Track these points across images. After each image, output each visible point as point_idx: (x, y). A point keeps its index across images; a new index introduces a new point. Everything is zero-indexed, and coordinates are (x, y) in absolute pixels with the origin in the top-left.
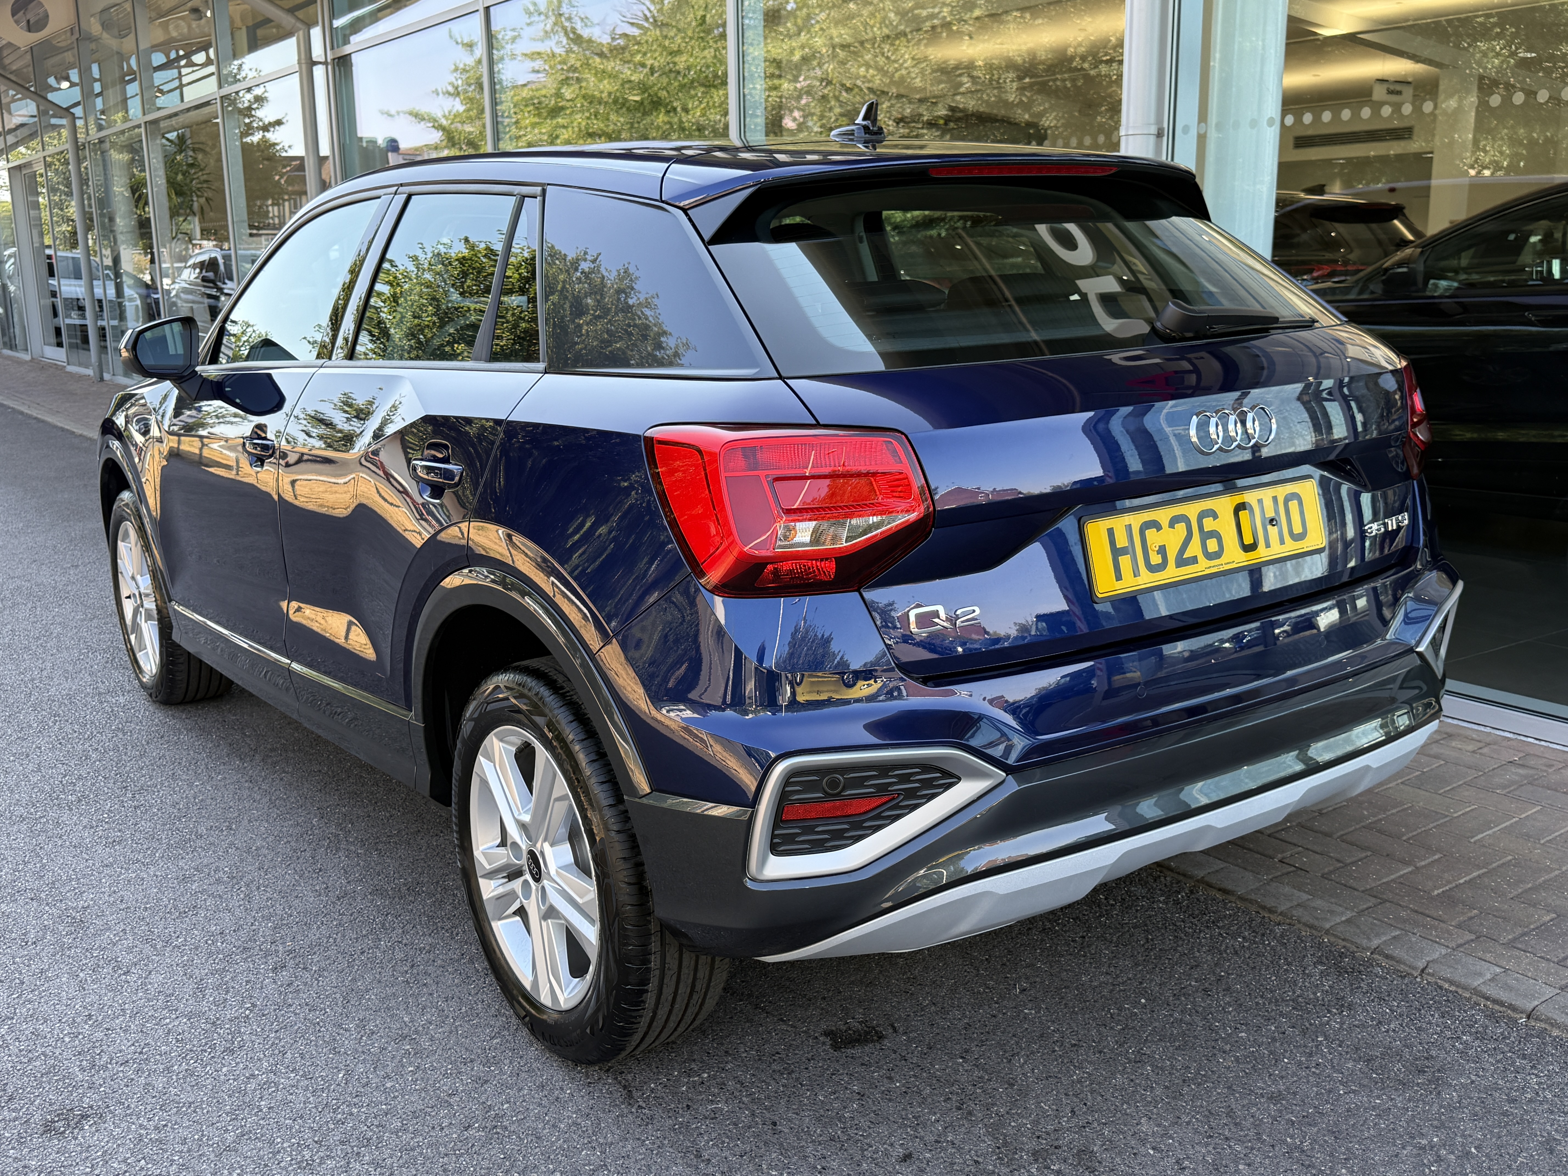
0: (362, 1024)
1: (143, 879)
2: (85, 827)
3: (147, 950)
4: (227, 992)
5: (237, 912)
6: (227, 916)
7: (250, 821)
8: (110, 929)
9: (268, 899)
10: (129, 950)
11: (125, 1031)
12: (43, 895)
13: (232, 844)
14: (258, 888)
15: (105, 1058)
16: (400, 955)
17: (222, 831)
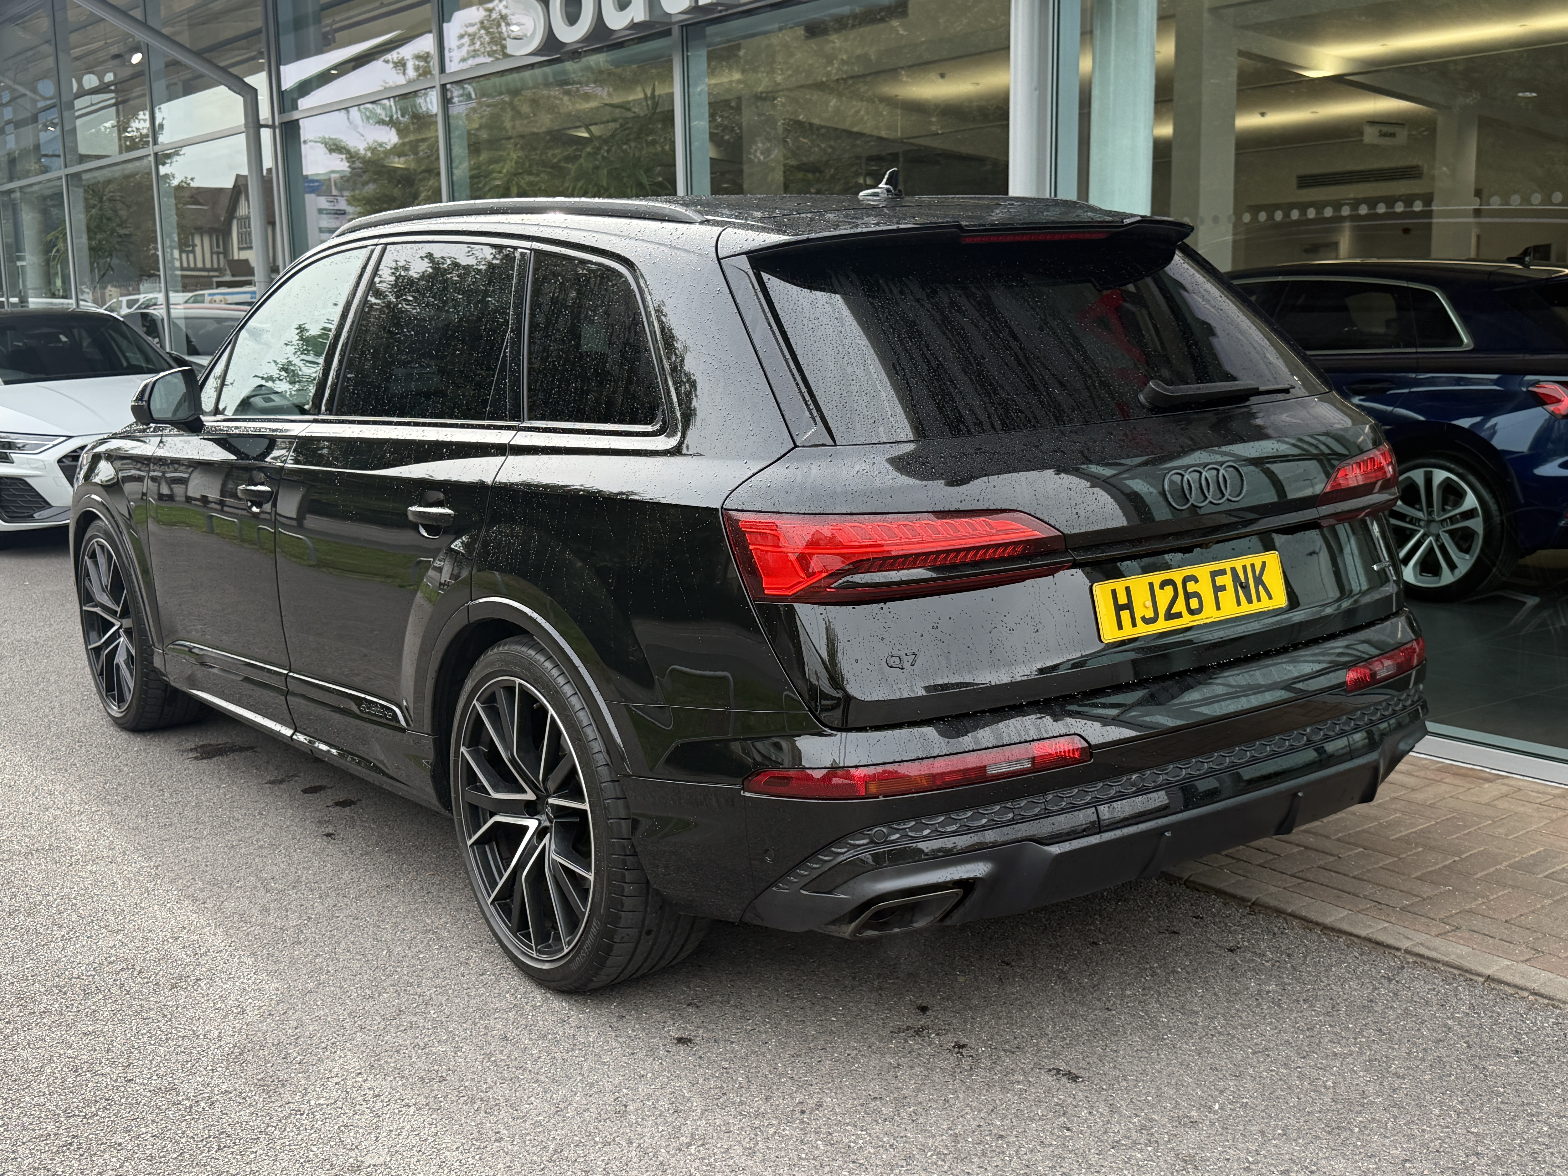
0: (396, 925)
1: (198, 848)
2: (137, 816)
3: (216, 889)
4: (287, 911)
5: (282, 866)
6: (275, 868)
7: (277, 809)
8: (181, 878)
9: (305, 858)
10: (202, 890)
11: (215, 935)
12: (119, 860)
13: (265, 824)
14: (295, 851)
15: (203, 950)
16: (416, 887)
17: (255, 816)
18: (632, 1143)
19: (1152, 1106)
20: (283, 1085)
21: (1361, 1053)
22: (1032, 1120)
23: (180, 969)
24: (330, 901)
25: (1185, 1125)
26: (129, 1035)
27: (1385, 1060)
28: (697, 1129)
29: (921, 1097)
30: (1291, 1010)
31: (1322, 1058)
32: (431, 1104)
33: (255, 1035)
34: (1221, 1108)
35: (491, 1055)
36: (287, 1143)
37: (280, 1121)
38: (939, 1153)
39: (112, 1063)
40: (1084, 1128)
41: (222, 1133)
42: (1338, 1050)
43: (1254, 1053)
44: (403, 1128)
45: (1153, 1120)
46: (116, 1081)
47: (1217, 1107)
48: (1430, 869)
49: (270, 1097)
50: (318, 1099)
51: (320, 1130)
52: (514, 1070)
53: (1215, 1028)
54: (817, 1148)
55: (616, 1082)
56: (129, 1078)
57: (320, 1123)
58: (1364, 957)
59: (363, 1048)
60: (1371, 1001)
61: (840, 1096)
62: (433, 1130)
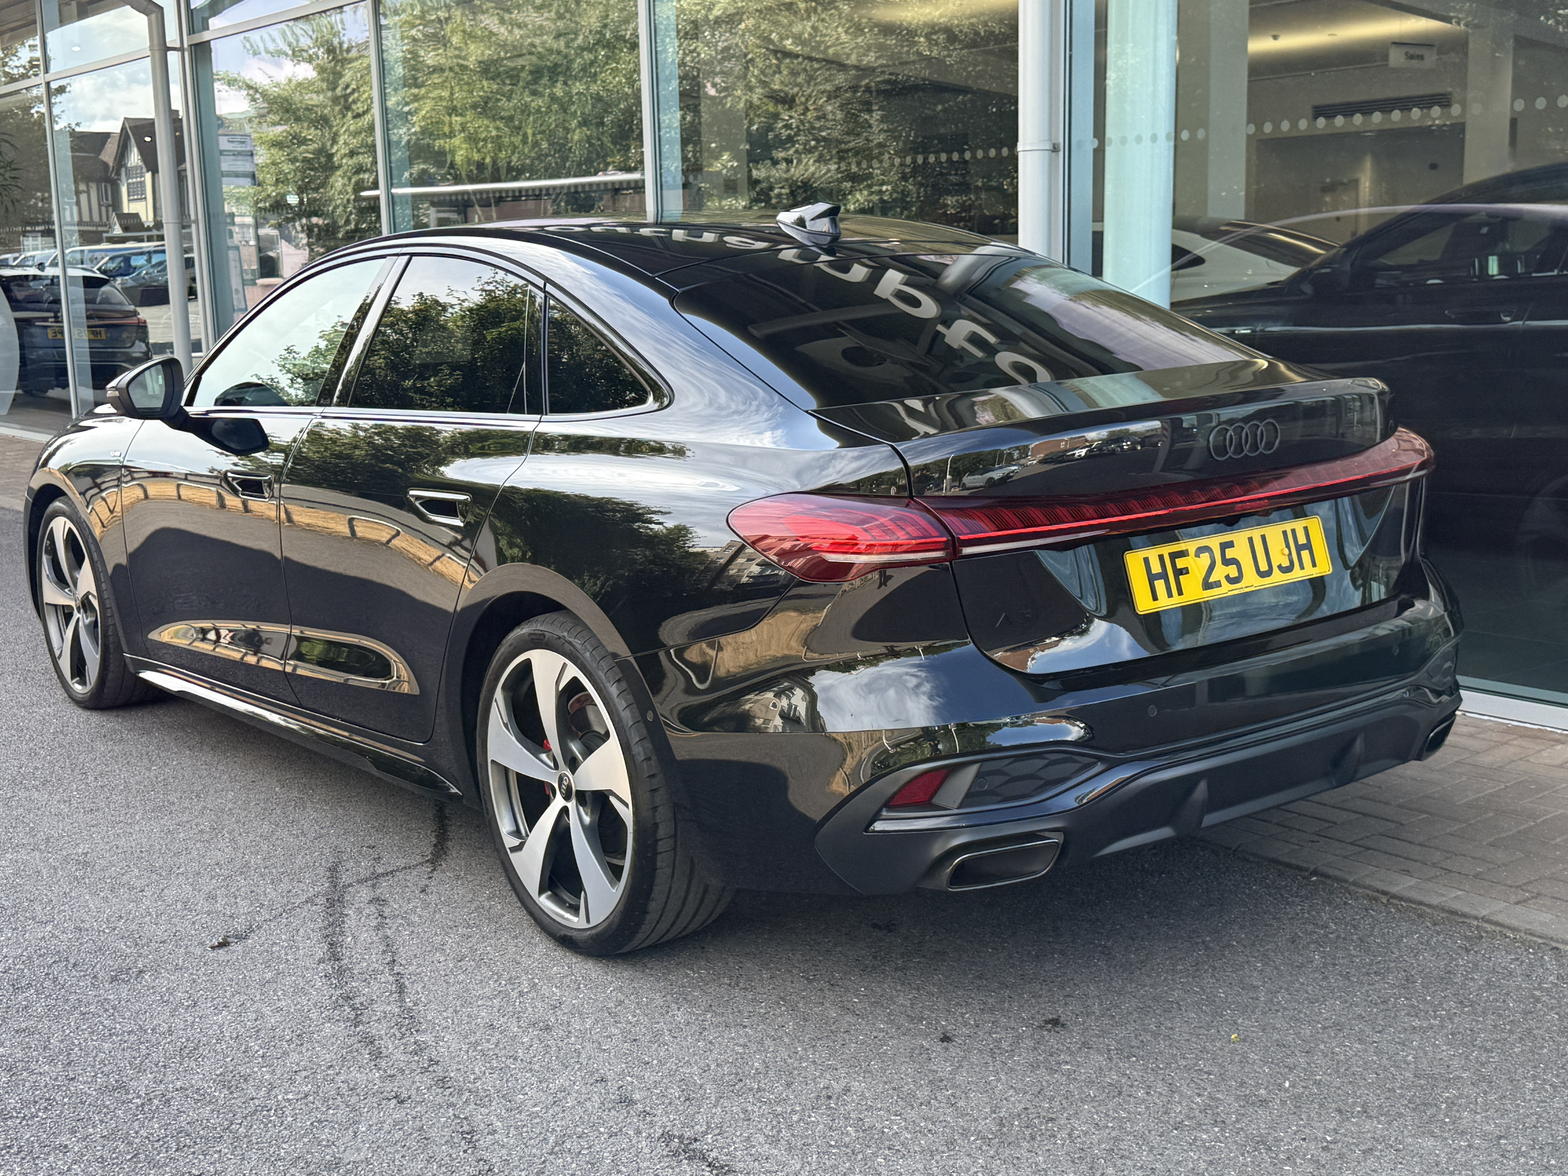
18: (640, 1133)
19: (1215, 1085)
20: (245, 1080)
21: (1442, 1027)
22: (1083, 1101)
23: (120, 961)
24: (284, 886)
25: (1253, 1104)
26: (68, 1032)
27: (1469, 1032)
28: (712, 1117)
29: (959, 1079)
30: (1362, 983)
31: (1399, 1032)
32: (413, 1097)
33: (211, 1027)
34: (1293, 1086)
35: (477, 1043)
36: (255, 1141)
37: (245, 1118)
38: (983, 1138)
39: (51, 1061)
40: (1142, 1108)
41: (181, 1132)
42: (1416, 1023)
43: (1324, 1028)
44: (385, 1122)
45: (1218, 1099)
46: (56, 1079)
47: (1287, 1084)
48: (1505, 835)
49: (231, 1093)
50: (286, 1093)
51: (290, 1126)
52: (504, 1059)
53: (1279, 1003)
54: (848, 1134)
55: (618, 1070)
56: (71, 1075)
57: (289, 1119)
58: (1437, 928)
59: (333, 1040)
60: (1449, 972)
61: (870, 1080)
62: (417, 1123)
